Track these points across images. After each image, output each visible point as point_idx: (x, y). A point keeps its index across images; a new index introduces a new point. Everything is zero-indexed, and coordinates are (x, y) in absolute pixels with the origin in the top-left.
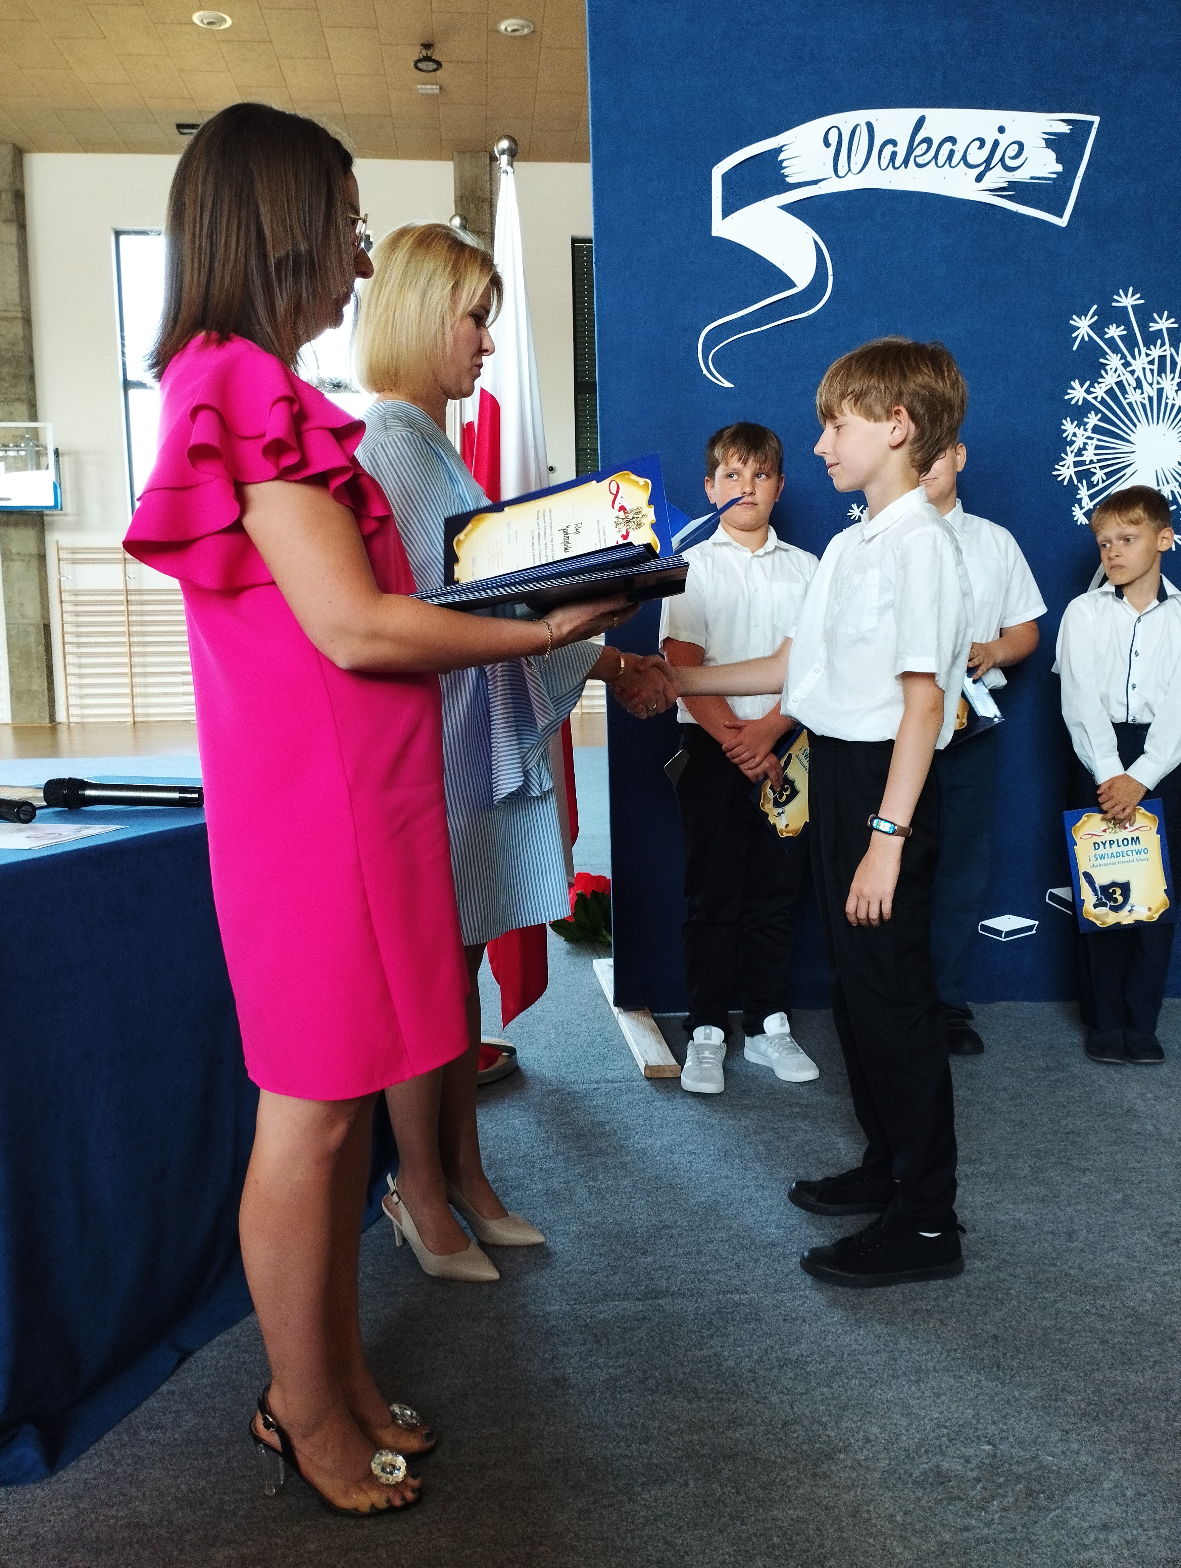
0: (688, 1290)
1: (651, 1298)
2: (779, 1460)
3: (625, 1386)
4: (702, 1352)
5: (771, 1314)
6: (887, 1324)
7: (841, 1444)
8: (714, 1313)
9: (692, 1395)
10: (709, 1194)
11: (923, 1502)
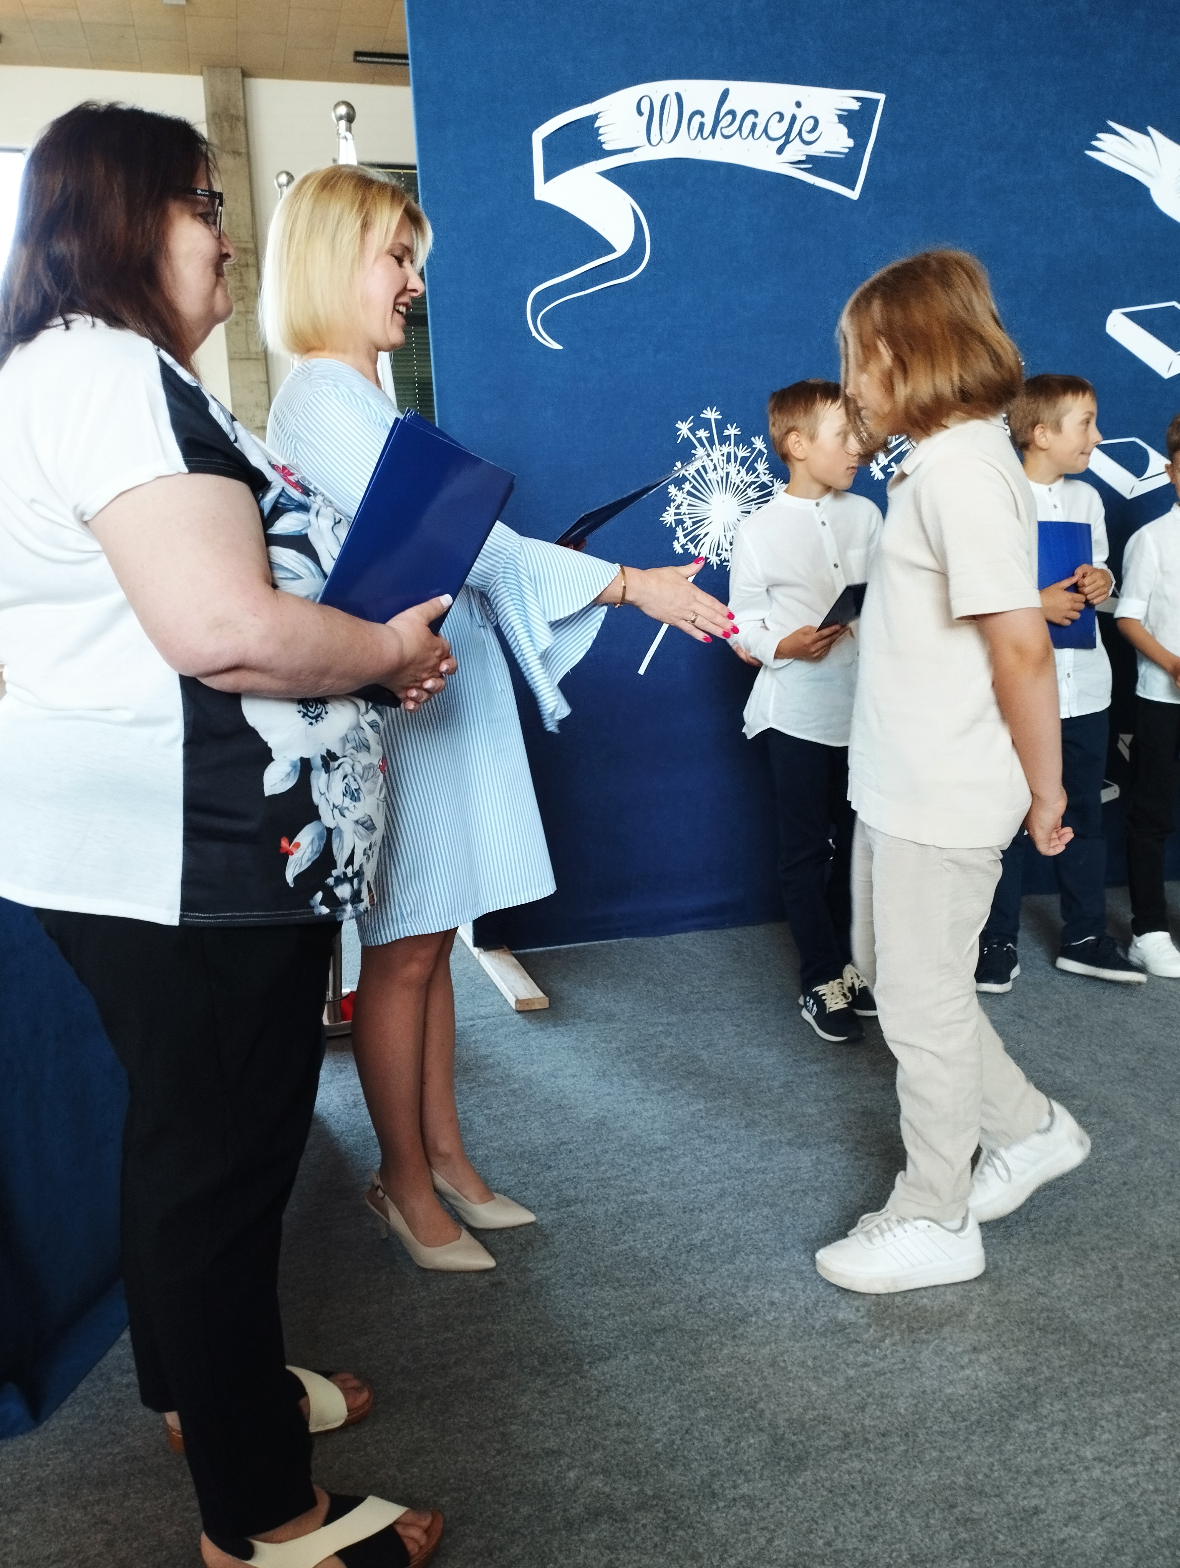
0: (595, 1196)
1: (563, 1207)
2: (701, 1329)
3: (556, 1284)
4: (618, 1247)
5: (671, 1208)
6: (771, 1206)
7: (751, 1309)
8: (622, 1213)
9: (617, 1284)
10: (596, 1110)
11: (828, 1347)
